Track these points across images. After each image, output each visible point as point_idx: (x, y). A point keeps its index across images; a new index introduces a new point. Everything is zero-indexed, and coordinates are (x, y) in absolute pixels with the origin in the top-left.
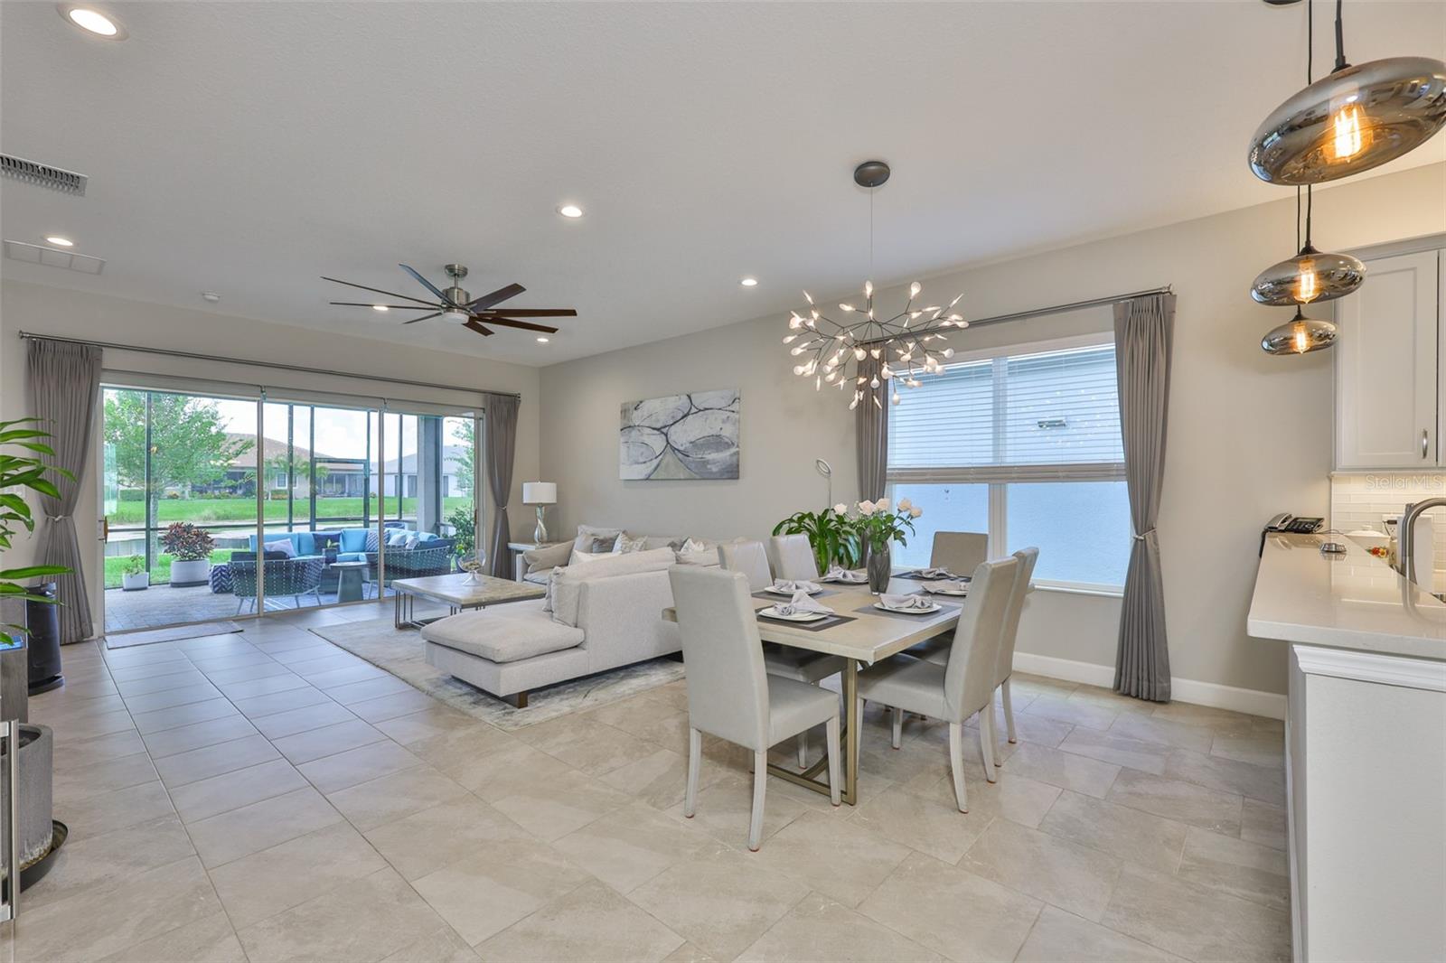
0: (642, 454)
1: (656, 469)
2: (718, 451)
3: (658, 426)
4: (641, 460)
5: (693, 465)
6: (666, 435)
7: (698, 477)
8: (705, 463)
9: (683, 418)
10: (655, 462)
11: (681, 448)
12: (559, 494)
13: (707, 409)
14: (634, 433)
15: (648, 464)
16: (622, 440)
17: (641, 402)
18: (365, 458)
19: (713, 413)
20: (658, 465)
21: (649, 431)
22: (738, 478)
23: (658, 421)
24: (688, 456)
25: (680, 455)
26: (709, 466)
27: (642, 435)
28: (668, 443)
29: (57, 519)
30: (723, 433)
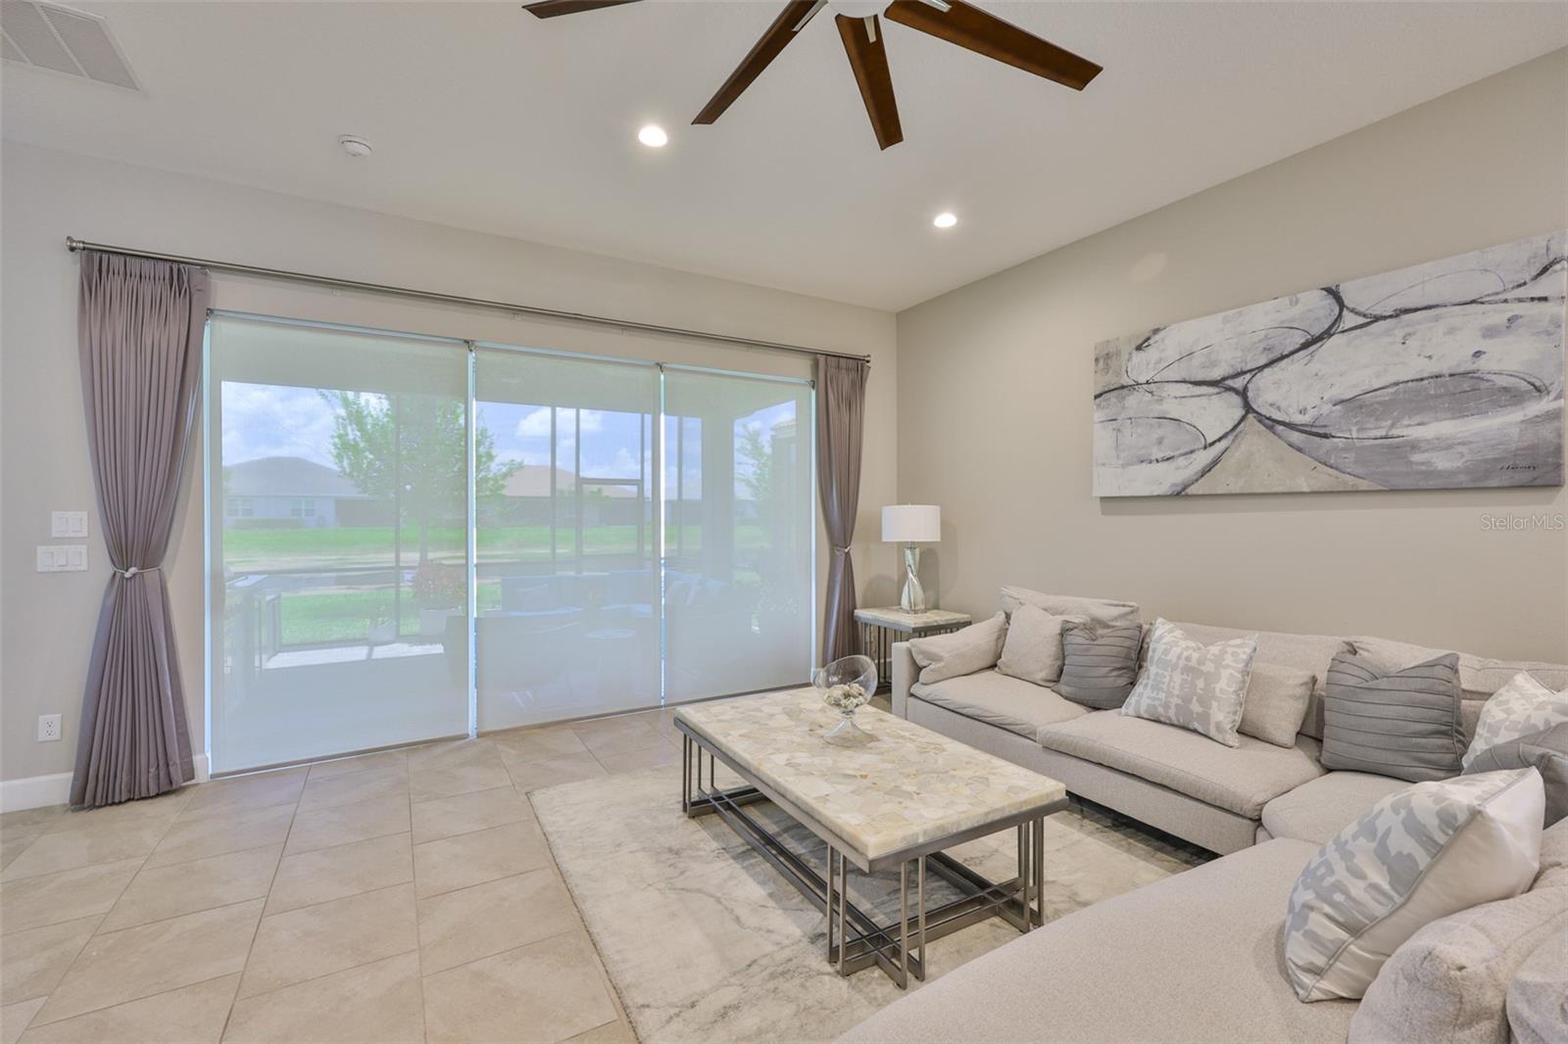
0: (1160, 441)
1: (1204, 472)
2: (1459, 412)
3: (1216, 374)
4: (1157, 454)
5: (1352, 456)
6: (1243, 393)
7: (1364, 485)
8: (1401, 450)
9: (1305, 346)
10: (1204, 458)
11: (1298, 419)
12: (945, 526)
13: (1407, 311)
14: (1133, 400)
15: (1181, 461)
16: (1098, 416)
17: (1156, 331)
18: (639, 478)
19: (1437, 319)
20: (1215, 462)
21: (1185, 389)
22: (1557, 485)
23: (1214, 364)
24: (1326, 436)
25: (1295, 437)
26: (1416, 457)
27: (1161, 400)
28: (1248, 408)
29: (127, 575)
30: (1484, 365)
